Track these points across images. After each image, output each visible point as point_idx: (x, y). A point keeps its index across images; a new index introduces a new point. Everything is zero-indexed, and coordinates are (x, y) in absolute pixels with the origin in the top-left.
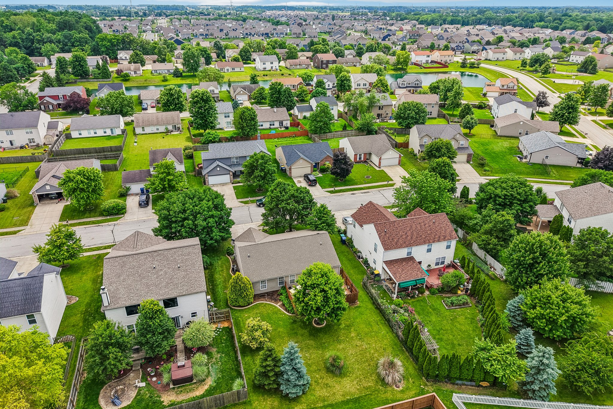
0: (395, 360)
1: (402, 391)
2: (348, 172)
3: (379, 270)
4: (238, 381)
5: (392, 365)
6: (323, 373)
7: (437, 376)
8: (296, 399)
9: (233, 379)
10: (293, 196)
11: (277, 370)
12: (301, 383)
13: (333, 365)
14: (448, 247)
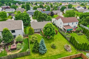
0: (69, 45)
1: (71, 53)
2: (53, 15)
3: (62, 28)
4: (28, 49)
5: (68, 46)
6: (50, 48)
7: (81, 49)
8: (43, 54)
9: (27, 49)
10: (43, 15)
11: (38, 46)
12: (45, 50)
13: (53, 46)
14: (77, 24)
